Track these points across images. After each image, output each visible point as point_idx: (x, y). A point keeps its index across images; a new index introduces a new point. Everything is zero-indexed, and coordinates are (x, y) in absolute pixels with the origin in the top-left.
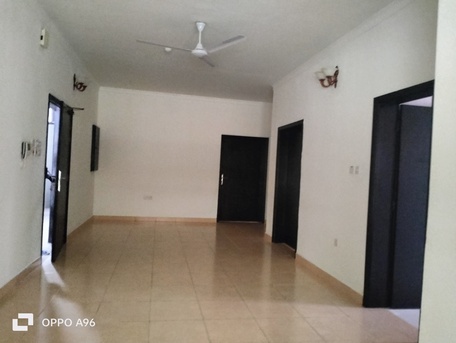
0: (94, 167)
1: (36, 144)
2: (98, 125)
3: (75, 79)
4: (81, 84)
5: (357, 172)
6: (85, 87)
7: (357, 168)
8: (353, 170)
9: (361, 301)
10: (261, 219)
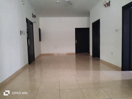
0: (40, 40)
1: (24, 31)
2: (40, 28)
3: (32, 14)
4: (35, 15)
5: (118, 31)
6: (35, 16)
7: (118, 30)
8: (117, 31)
9: (121, 69)
10: (89, 52)
